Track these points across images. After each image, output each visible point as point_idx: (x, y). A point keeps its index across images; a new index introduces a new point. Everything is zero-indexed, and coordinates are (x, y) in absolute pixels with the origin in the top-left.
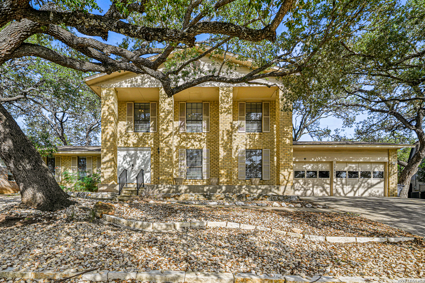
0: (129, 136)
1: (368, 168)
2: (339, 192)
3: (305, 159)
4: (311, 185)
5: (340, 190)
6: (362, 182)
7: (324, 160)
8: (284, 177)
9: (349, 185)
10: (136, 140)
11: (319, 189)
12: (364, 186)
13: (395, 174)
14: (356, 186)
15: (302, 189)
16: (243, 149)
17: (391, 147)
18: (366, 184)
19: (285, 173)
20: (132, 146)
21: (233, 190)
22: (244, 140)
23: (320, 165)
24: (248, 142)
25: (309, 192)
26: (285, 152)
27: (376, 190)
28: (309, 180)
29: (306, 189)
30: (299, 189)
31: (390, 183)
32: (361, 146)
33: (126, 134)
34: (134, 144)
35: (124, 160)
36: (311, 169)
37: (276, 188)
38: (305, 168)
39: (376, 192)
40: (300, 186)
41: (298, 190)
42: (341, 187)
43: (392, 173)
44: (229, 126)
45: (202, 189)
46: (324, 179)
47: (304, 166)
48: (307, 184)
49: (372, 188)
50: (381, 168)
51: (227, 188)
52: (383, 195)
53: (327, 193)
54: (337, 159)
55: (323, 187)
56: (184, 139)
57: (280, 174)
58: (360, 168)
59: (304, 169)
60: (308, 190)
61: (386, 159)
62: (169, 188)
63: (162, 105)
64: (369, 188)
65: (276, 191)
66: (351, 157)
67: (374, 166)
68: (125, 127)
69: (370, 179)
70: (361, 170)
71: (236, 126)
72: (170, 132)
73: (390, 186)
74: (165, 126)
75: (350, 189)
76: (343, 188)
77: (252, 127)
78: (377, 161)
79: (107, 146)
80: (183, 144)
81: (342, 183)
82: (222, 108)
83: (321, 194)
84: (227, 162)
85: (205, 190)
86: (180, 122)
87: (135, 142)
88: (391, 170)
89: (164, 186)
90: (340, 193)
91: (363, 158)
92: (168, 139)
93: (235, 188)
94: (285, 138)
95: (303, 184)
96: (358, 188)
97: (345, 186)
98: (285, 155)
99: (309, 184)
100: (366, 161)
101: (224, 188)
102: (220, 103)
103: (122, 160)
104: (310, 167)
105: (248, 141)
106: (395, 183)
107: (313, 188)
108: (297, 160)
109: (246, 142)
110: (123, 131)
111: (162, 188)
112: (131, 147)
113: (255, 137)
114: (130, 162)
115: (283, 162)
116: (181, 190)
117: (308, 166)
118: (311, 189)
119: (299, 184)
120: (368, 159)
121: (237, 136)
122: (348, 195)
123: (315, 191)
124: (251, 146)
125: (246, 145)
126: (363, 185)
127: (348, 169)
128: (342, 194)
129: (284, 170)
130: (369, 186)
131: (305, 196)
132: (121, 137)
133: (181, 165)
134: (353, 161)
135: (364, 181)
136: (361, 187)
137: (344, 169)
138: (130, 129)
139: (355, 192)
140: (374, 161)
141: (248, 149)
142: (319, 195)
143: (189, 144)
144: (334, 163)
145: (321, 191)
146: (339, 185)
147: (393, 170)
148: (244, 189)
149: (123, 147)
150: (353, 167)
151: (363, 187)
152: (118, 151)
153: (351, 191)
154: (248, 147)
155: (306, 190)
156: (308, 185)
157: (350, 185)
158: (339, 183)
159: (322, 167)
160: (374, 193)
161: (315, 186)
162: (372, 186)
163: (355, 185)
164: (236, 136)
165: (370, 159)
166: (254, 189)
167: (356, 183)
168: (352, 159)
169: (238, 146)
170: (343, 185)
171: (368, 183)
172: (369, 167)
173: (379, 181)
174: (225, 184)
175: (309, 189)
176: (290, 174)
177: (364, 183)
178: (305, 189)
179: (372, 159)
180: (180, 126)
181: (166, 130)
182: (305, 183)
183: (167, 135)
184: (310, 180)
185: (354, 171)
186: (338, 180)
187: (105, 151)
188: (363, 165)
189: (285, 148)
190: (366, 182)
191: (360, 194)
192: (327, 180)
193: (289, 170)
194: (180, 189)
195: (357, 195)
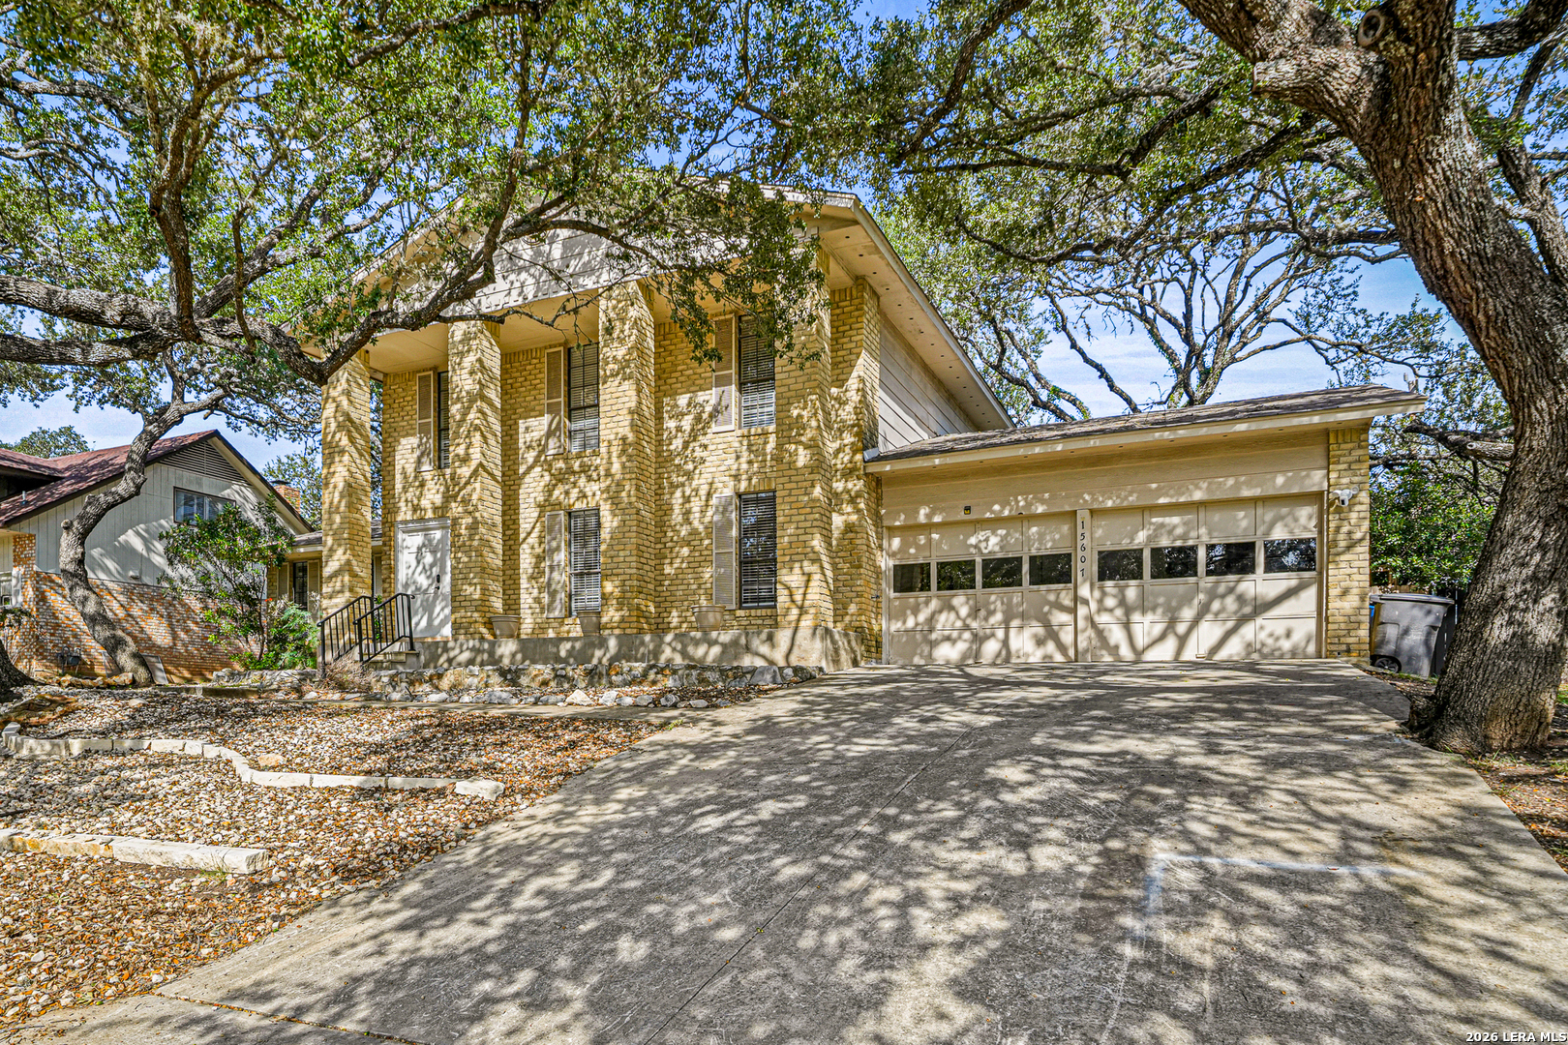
0: (422, 485)
1: (1240, 526)
2: (1112, 642)
3: (968, 509)
4: (998, 617)
5: (1117, 635)
6: (1213, 595)
7: (1040, 509)
8: (791, 595)
9: (1154, 609)
10: (440, 496)
11: (1028, 632)
12: (1223, 610)
13: (1359, 549)
14: (1188, 613)
15: (967, 635)
16: (728, 492)
17: (1305, 420)
18: (1230, 602)
19: (795, 578)
20: (430, 514)
21: (637, 651)
22: (731, 461)
23: (1034, 529)
24: (745, 466)
25: (991, 648)
26: (794, 499)
27: (1279, 628)
28: (993, 598)
29: (981, 634)
30: (955, 634)
31: (1334, 592)
32: (1167, 435)
33: (416, 477)
34: (435, 509)
35: (418, 562)
36: (997, 549)
37: (764, 636)
38: (976, 547)
39: (1277, 639)
40: (959, 624)
41: (948, 638)
42: (1119, 622)
43: (1343, 544)
44: (627, 423)
45: (555, 650)
46: (1049, 591)
47: (973, 540)
48: (983, 613)
49: (1259, 621)
50: (1303, 520)
51: (620, 645)
52: (1311, 649)
53: (1062, 648)
54: (1094, 500)
55: (1047, 625)
56: (560, 478)
57: (778, 586)
58: (1203, 531)
59: (973, 550)
60: (987, 638)
61: (1316, 480)
62: (472, 649)
63: (455, 378)
64: (1243, 620)
65: (764, 649)
66: (1154, 486)
67: (1269, 516)
68: (415, 455)
69: (1251, 577)
70: (1205, 539)
71: (708, 409)
72: (474, 464)
73: (1335, 604)
74: (463, 446)
75: (1158, 629)
76: (1127, 625)
77: (762, 406)
78: (1271, 492)
79: (335, 526)
80: (556, 493)
81: (1122, 602)
82: (607, 364)
83: (1036, 656)
84: (621, 553)
85: (563, 654)
86: (546, 419)
87: (438, 500)
88: (1338, 529)
89: (461, 645)
90: (1117, 647)
91: (1204, 485)
92: (469, 487)
93: (642, 643)
94: (793, 447)
95: (969, 615)
96: (1195, 622)
97: (1136, 617)
98: (795, 512)
99: (991, 613)
100: (1218, 495)
101: (612, 643)
102: (602, 344)
103: (414, 563)
104: (994, 540)
105: (743, 460)
106: (1355, 591)
107: (1007, 629)
108: (937, 519)
109: (735, 467)
110: (410, 469)
111: (457, 651)
112: (430, 519)
113: (766, 443)
114: (432, 566)
115: (786, 539)
116: (501, 657)
117: (987, 540)
118: (1000, 633)
119: (953, 615)
120: (1228, 485)
121: (710, 448)
122: (1151, 655)
123: (1015, 643)
124: (754, 481)
125: (736, 477)
126: (1216, 605)
127: (1150, 539)
128: (1125, 652)
129: (791, 569)
130: (1247, 610)
131: (977, 664)
132: (405, 490)
133: (552, 568)
134: (1162, 501)
135: (1222, 589)
136: (1209, 617)
137: (1132, 540)
138: (424, 459)
139: (1183, 640)
140: (1257, 492)
141: (745, 493)
142: (1031, 660)
143: (574, 493)
144: (1083, 515)
145: (1040, 642)
146: (1111, 610)
147: (1345, 529)
148: (669, 644)
149: (412, 521)
150: (1175, 527)
151: (1217, 614)
152: (400, 536)
153: (1162, 637)
154: (743, 486)
155: (979, 639)
156: (986, 619)
157: (1160, 611)
158: (1110, 602)
159: (1041, 536)
160: (1270, 641)
161: (1015, 623)
162: (1262, 607)
163: (1179, 607)
164: (705, 447)
165: (1237, 486)
166: (697, 643)
167: (1186, 600)
168: (1159, 492)
169: (711, 484)
170: (1128, 611)
171: (1241, 599)
172: (1244, 524)
173: (1293, 583)
174: (617, 632)
175: (993, 635)
176: (808, 581)
177: (1223, 597)
178: (975, 636)
179: (1249, 484)
180: (550, 434)
181: (465, 460)
182: (974, 612)
183: (468, 475)
184: (995, 597)
185: (1178, 543)
186: (1108, 590)
187: (330, 541)
188: (1217, 517)
189: (794, 485)
190: (1231, 590)
191: (1203, 651)
192: (1063, 594)
193: (808, 567)
194: (499, 651)
195: (1189, 655)
